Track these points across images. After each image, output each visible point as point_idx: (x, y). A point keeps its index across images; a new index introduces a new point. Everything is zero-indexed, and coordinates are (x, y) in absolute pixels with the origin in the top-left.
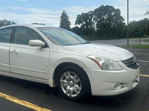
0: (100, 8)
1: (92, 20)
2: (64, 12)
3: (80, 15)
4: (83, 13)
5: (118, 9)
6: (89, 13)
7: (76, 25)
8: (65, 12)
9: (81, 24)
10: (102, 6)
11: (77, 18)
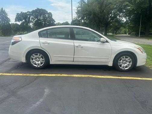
0: (36, 10)
1: (31, 19)
2: (2, 9)
3: (19, 14)
4: (22, 12)
5: (50, 13)
6: (27, 13)
7: (16, 22)
8: (4, 9)
9: (21, 22)
10: (38, 9)
11: (16, 16)
